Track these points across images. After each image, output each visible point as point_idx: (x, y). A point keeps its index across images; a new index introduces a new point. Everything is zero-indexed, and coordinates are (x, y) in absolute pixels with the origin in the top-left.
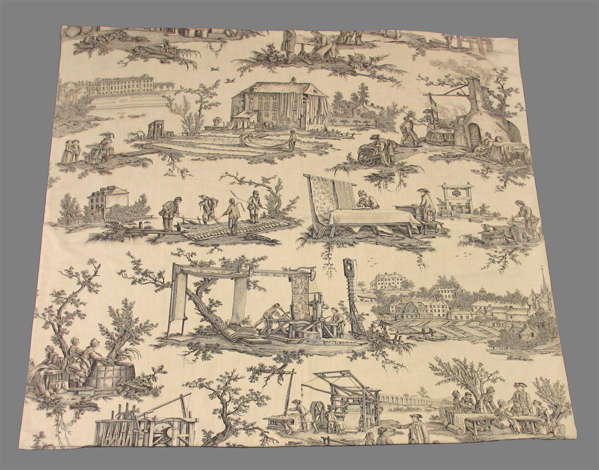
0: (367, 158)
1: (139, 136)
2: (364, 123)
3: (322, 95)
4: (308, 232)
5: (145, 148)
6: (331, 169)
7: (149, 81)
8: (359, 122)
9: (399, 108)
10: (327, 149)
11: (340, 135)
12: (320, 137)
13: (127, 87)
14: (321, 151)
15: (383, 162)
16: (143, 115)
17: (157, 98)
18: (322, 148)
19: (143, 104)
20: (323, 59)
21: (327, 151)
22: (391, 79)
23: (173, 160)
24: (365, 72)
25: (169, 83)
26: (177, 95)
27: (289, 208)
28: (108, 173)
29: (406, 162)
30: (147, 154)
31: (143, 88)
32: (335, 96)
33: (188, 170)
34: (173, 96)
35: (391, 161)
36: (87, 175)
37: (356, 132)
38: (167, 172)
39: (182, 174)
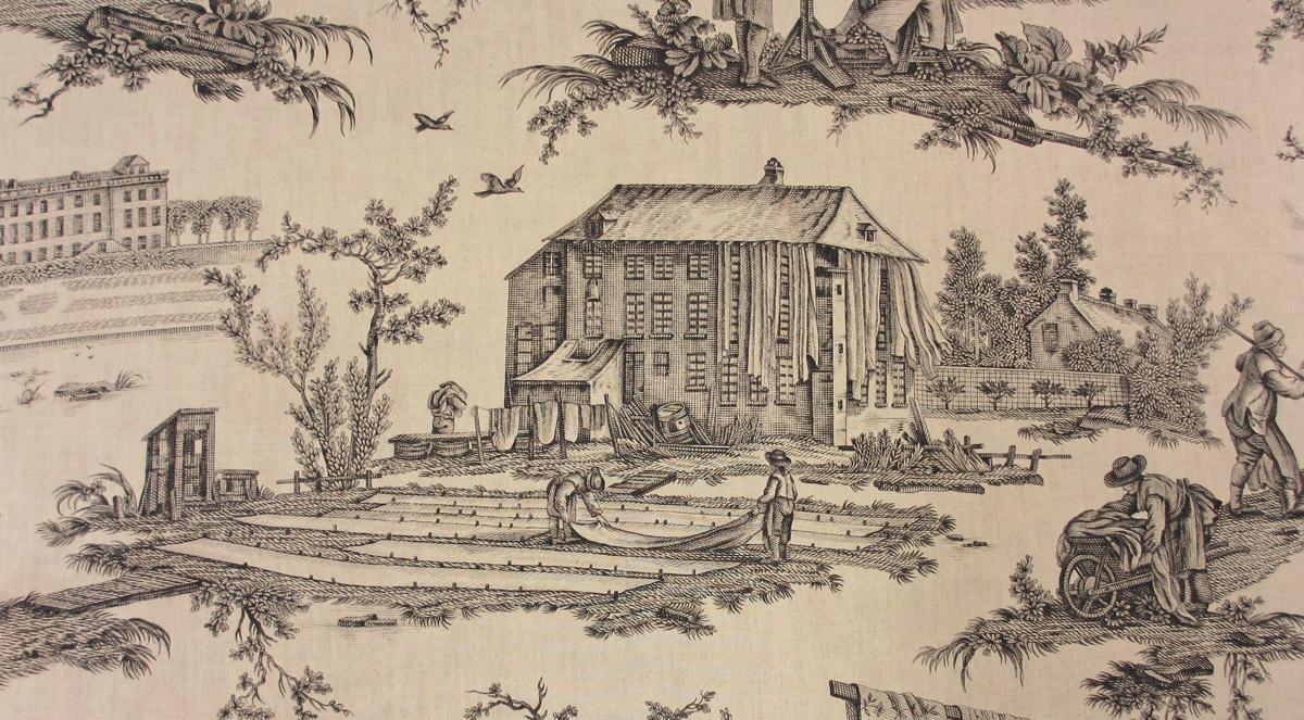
0: (1097, 586)
1: (105, 502)
2: (1076, 393)
3: (897, 252)
5: (134, 569)
6: (948, 649)
7: (149, 192)
8: (1058, 390)
9: (1215, 307)
10: (927, 541)
11: (982, 466)
12: (895, 476)
13: (52, 227)
14: (904, 557)
15: (1162, 600)
16: (123, 384)
17: (182, 287)
18: (906, 538)
19: (122, 322)
20: (894, 59)
21: (927, 552)
22: (1181, 160)
23: (258, 625)
24: (1068, 125)
25: (233, 202)
26: (271, 264)
29: (1259, 601)
30: (140, 596)
31: (121, 232)
32: (952, 259)
33: (325, 682)
34: (251, 276)
35: (1195, 598)
37: (1047, 446)
38: (233, 696)
39: (300, 701)
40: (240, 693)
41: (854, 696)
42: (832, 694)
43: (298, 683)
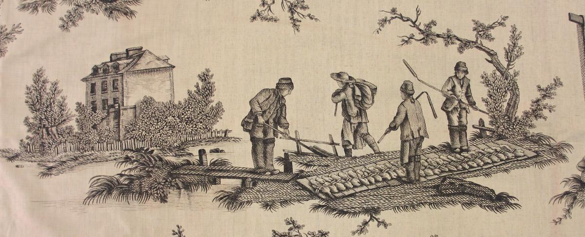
4: (580, 173)
27: (536, 112)
28: (126, 14)
36: (81, 18)
38: (258, 10)
39: (292, 13)
40: (261, 9)
41: (581, 22)
42: (570, 20)
43: (292, 4)
